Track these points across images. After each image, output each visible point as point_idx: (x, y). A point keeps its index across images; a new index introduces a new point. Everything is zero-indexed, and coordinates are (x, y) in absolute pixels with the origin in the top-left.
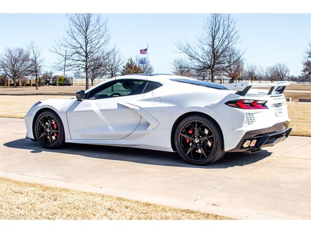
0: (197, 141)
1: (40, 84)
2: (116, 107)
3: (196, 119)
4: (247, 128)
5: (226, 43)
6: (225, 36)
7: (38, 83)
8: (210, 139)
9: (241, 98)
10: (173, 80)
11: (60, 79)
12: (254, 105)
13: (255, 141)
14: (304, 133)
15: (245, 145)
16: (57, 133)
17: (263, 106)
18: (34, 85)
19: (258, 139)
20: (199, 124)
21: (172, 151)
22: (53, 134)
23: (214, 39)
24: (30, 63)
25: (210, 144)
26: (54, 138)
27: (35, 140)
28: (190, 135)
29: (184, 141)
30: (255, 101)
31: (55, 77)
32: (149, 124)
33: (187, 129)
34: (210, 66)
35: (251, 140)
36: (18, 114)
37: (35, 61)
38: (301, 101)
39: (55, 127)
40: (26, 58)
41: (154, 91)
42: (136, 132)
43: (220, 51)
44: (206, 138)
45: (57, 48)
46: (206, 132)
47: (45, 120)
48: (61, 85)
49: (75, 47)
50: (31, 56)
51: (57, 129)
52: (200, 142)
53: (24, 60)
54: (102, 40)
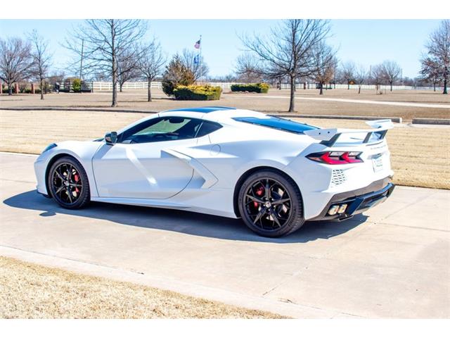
0: (268, 205)
1: (46, 90)
2: (159, 155)
3: (267, 176)
4: (334, 189)
5: (312, 37)
6: (310, 26)
7: (44, 90)
8: (284, 203)
9: (327, 149)
10: (237, 119)
11: (75, 84)
12: (344, 158)
13: (345, 206)
14: (415, 182)
15: (332, 212)
16: (79, 188)
17: (357, 158)
18: (37, 92)
19: (349, 204)
20: (271, 183)
21: (234, 216)
22: (74, 189)
23: (294, 31)
24: (32, 60)
25: (285, 209)
26: (75, 194)
27: (50, 196)
28: (258, 197)
29: (251, 204)
30: (346, 153)
31: (68, 81)
32: (204, 181)
33: (255, 189)
34: (288, 70)
35: (340, 205)
36: (20, 147)
37: (38, 59)
38: (415, 122)
39: (77, 179)
40: (25, 54)
41: (211, 134)
42: (187, 190)
43: (304, 48)
44: (280, 202)
45: (72, 42)
46: (281, 193)
47: (63, 169)
48: (76, 91)
49: (96, 41)
50: (33, 51)
51: (79, 183)
52: (272, 207)
53: (22, 57)
54: (136, 31)
